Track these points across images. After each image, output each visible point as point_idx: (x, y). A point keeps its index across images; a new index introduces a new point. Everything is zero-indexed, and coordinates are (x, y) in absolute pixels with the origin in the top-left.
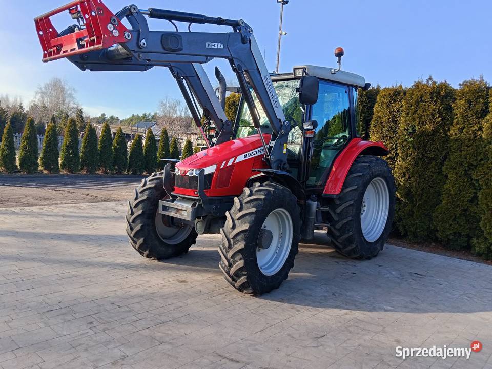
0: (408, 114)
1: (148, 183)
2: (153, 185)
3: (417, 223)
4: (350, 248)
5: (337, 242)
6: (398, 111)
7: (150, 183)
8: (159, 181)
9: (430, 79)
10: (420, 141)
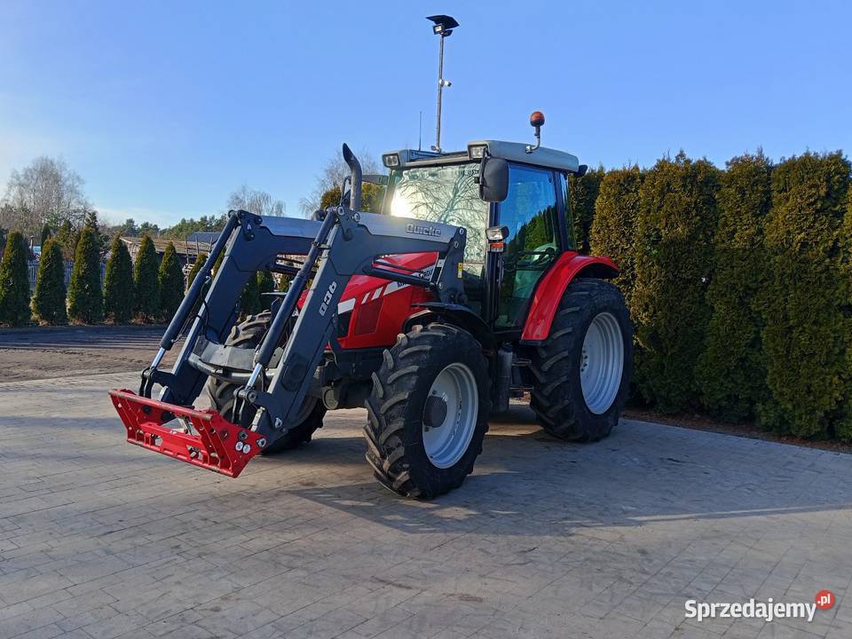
0: (649, 211)
1: (241, 332)
2: (250, 336)
3: (669, 383)
4: (566, 425)
5: (548, 417)
6: (633, 208)
7: (245, 332)
8: (259, 329)
9: (682, 155)
10: (669, 254)
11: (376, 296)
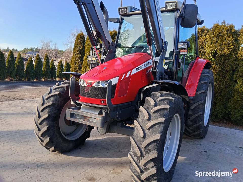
0: (211, 44)
1: (53, 91)
2: (57, 93)
3: (218, 110)
4: (198, 132)
5: (189, 128)
6: (204, 42)
7: (55, 91)
8: (62, 89)
9: (224, 22)
10: (221, 60)
11: (128, 76)
